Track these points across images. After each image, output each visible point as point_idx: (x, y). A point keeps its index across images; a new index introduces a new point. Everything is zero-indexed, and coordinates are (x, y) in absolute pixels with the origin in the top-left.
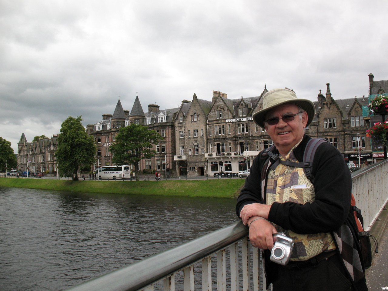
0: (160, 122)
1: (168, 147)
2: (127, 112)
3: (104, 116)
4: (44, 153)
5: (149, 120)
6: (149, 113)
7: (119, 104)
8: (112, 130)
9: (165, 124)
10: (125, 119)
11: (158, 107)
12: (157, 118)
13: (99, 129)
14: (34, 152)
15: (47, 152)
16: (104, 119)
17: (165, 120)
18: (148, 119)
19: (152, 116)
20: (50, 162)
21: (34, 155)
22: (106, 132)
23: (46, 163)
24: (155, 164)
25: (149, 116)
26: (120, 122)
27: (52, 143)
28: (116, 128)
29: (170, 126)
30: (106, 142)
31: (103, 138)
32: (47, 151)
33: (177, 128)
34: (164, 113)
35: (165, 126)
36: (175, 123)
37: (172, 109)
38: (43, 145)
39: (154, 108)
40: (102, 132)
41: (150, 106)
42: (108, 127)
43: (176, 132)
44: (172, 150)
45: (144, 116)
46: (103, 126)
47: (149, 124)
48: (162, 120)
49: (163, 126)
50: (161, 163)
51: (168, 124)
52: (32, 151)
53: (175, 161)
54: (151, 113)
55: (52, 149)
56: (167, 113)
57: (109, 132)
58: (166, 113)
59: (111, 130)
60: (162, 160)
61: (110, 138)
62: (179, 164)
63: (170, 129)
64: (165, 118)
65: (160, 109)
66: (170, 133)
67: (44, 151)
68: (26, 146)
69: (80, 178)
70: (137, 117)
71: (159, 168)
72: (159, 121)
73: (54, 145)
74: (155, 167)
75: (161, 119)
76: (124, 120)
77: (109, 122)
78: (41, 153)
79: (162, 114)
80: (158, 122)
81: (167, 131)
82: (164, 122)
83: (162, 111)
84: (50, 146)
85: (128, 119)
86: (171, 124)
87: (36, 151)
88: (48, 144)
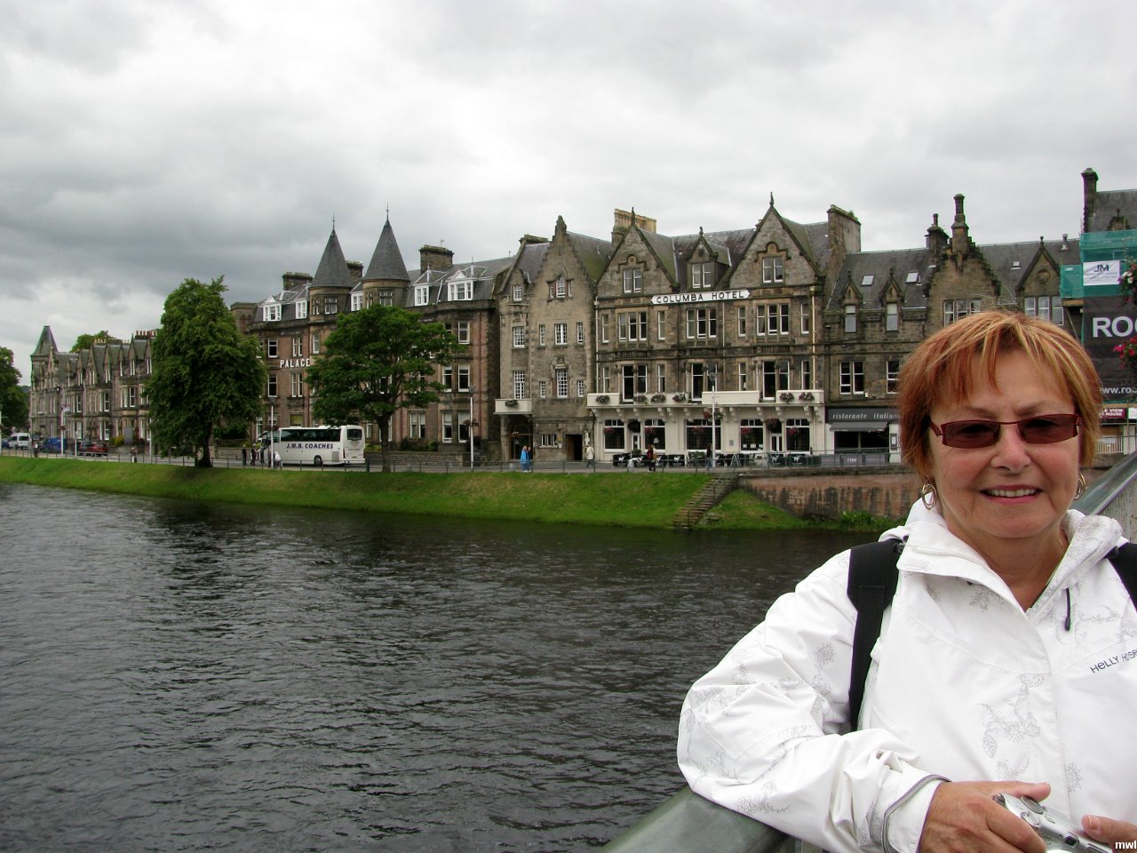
0: (456, 299)
1: (476, 372)
2: (356, 268)
3: (287, 278)
4: (110, 385)
5: (422, 292)
6: (423, 271)
7: (333, 243)
8: (312, 319)
9: (469, 306)
10: (350, 289)
11: (450, 254)
12: (445, 288)
13: (273, 317)
14: (80, 380)
15: (117, 381)
16: (287, 288)
17: (469, 293)
18: (419, 290)
19: (431, 280)
20: (125, 413)
21: (78, 390)
22: (292, 324)
23: (114, 414)
24: (437, 422)
25: (423, 280)
26: (334, 296)
27: (132, 356)
28: (322, 314)
29: (484, 310)
30: (291, 357)
31: (283, 343)
32: (117, 379)
33: (507, 317)
34: (467, 274)
35: (469, 310)
36: (501, 303)
37: (490, 262)
38: (107, 361)
39: (436, 257)
40: (282, 325)
41: (426, 251)
42: (301, 312)
43: (503, 329)
44: (489, 383)
45: (408, 282)
46: (284, 307)
47: (423, 304)
48: (461, 294)
49: (463, 312)
50: (455, 420)
51: (479, 306)
52: (74, 377)
53: (498, 417)
54: (428, 272)
55: (133, 373)
56: (477, 272)
57: (304, 326)
58: (472, 273)
59: (308, 318)
60: (458, 411)
61: (305, 345)
62: (510, 424)
63: (485, 320)
64: (469, 288)
65: (456, 261)
66: (484, 334)
67: (107, 378)
68: (56, 362)
69: (217, 463)
70: (386, 284)
71: (448, 434)
72: (452, 295)
73: (139, 362)
74: (437, 431)
75: (459, 290)
76: (346, 291)
77: (303, 296)
78: (100, 383)
79: (460, 276)
80: (449, 299)
81: (476, 325)
82: (466, 298)
83: (462, 267)
84: (126, 363)
85: (360, 289)
86: (486, 305)
87: (84, 377)
88: (121, 358)
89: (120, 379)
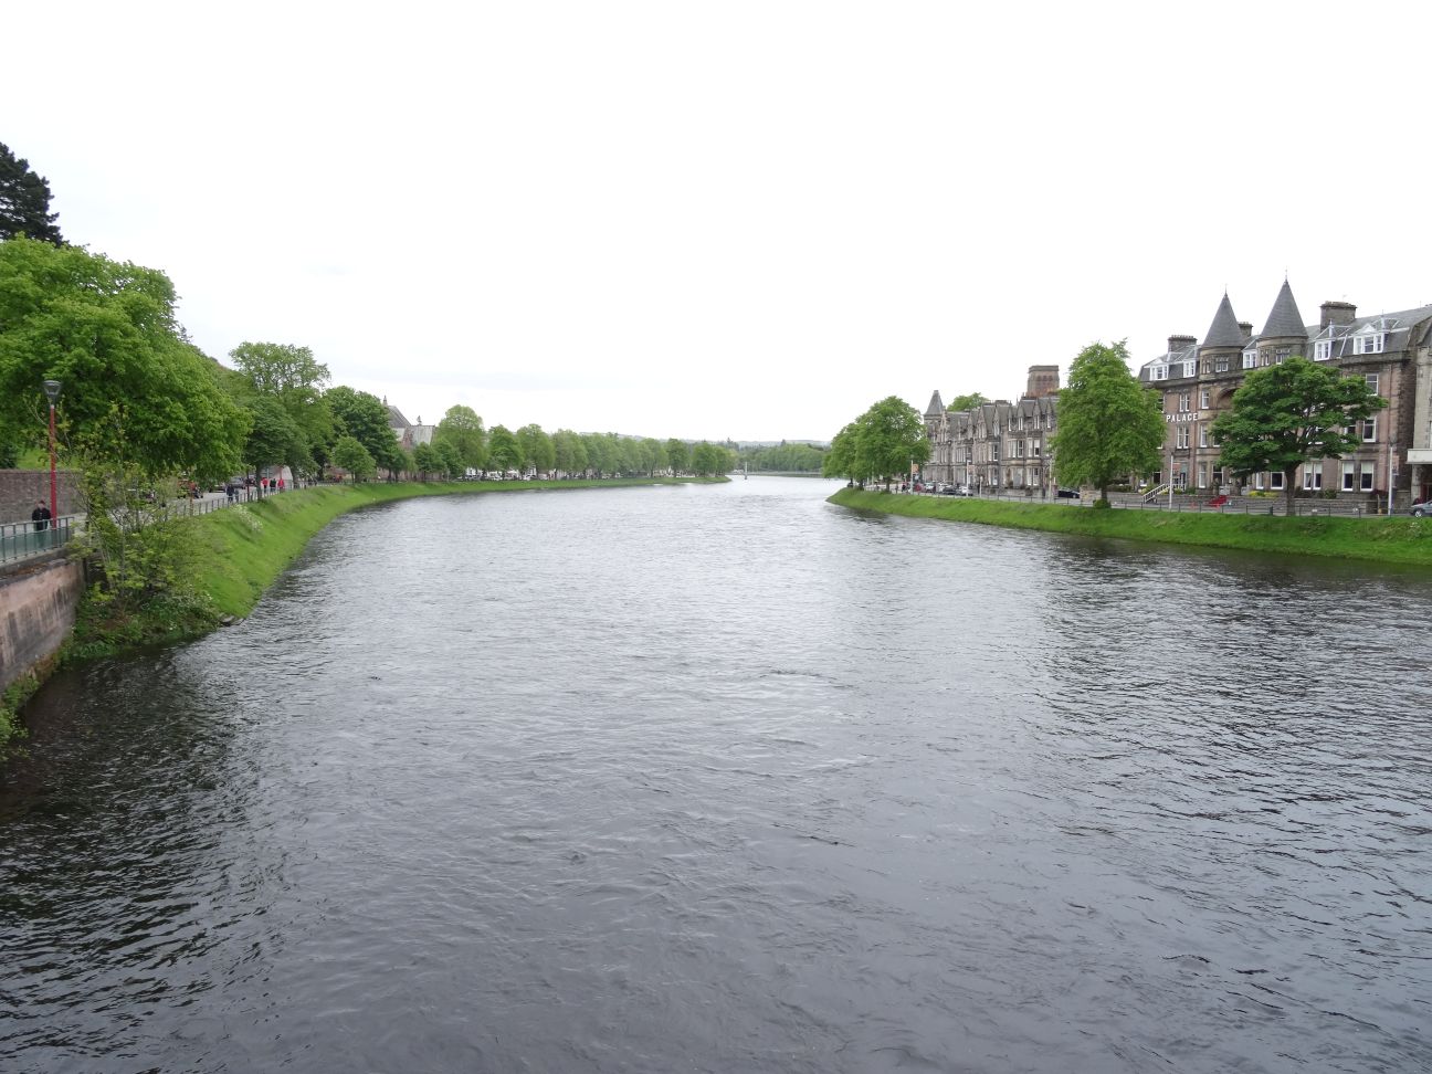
0: (1363, 352)
1: (1384, 423)
2: (1247, 327)
3: (1173, 340)
4: (999, 439)
5: (1323, 348)
6: (1324, 326)
7: (1226, 306)
8: (1202, 378)
9: (1380, 358)
10: (1243, 348)
11: (1353, 308)
12: (1350, 342)
13: (1160, 376)
14: (970, 435)
15: (1006, 436)
16: (1172, 349)
17: (1379, 345)
18: (1320, 346)
19: (1334, 335)
20: (1014, 462)
21: (969, 442)
22: (1180, 383)
23: (1002, 463)
24: (1336, 471)
25: (1325, 336)
26: (1226, 355)
27: (1020, 414)
28: (1213, 372)
29: (1396, 362)
30: (1178, 412)
31: (1171, 401)
32: (1006, 433)
33: (1425, 368)
34: (1377, 326)
35: (1376, 363)
36: (1419, 354)
37: (1402, 313)
38: (997, 418)
39: (1338, 313)
40: (1169, 384)
41: (1327, 307)
42: (1188, 373)
43: (1419, 380)
44: (1399, 433)
45: (1306, 338)
46: (1172, 367)
47: (1323, 358)
48: (1369, 348)
49: (1372, 364)
50: (1358, 469)
51: (1391, 358)
52: (964, 432)
53: (1410, 466)
54: (1331, 327)
55: (1021, 428)
56: (1389, 325)
57: (1193, 384)
58: (1383, 326)
59: (1197, 377)
60: (1362, 461)
61: (1192, 401)
62: (1422, 474)
63: (1397, 372)
64: (1379, 341)
65: (1359, 314)
66: (1396, 385)
67: (996, 432)
68: (949, 420)
70: (1284, 341)
71: (1348, 484)
72: (1359, 349)
73: (1026, 418)
74: (1335, 479)
75: (1367, 343)
76: (1238, 350)
77: (1191, 356)
78: (990, 437)
79: (1369, 329)
80: (1355, 352)
81: (1386, 377)
82: (1375, 351)
83: (1368, 320)
84: (1014, 420)
85: (1253, 347)
86: (1400, 357)
87: (974, 432)
88: (1010, 416)
89: (1009, 434)
